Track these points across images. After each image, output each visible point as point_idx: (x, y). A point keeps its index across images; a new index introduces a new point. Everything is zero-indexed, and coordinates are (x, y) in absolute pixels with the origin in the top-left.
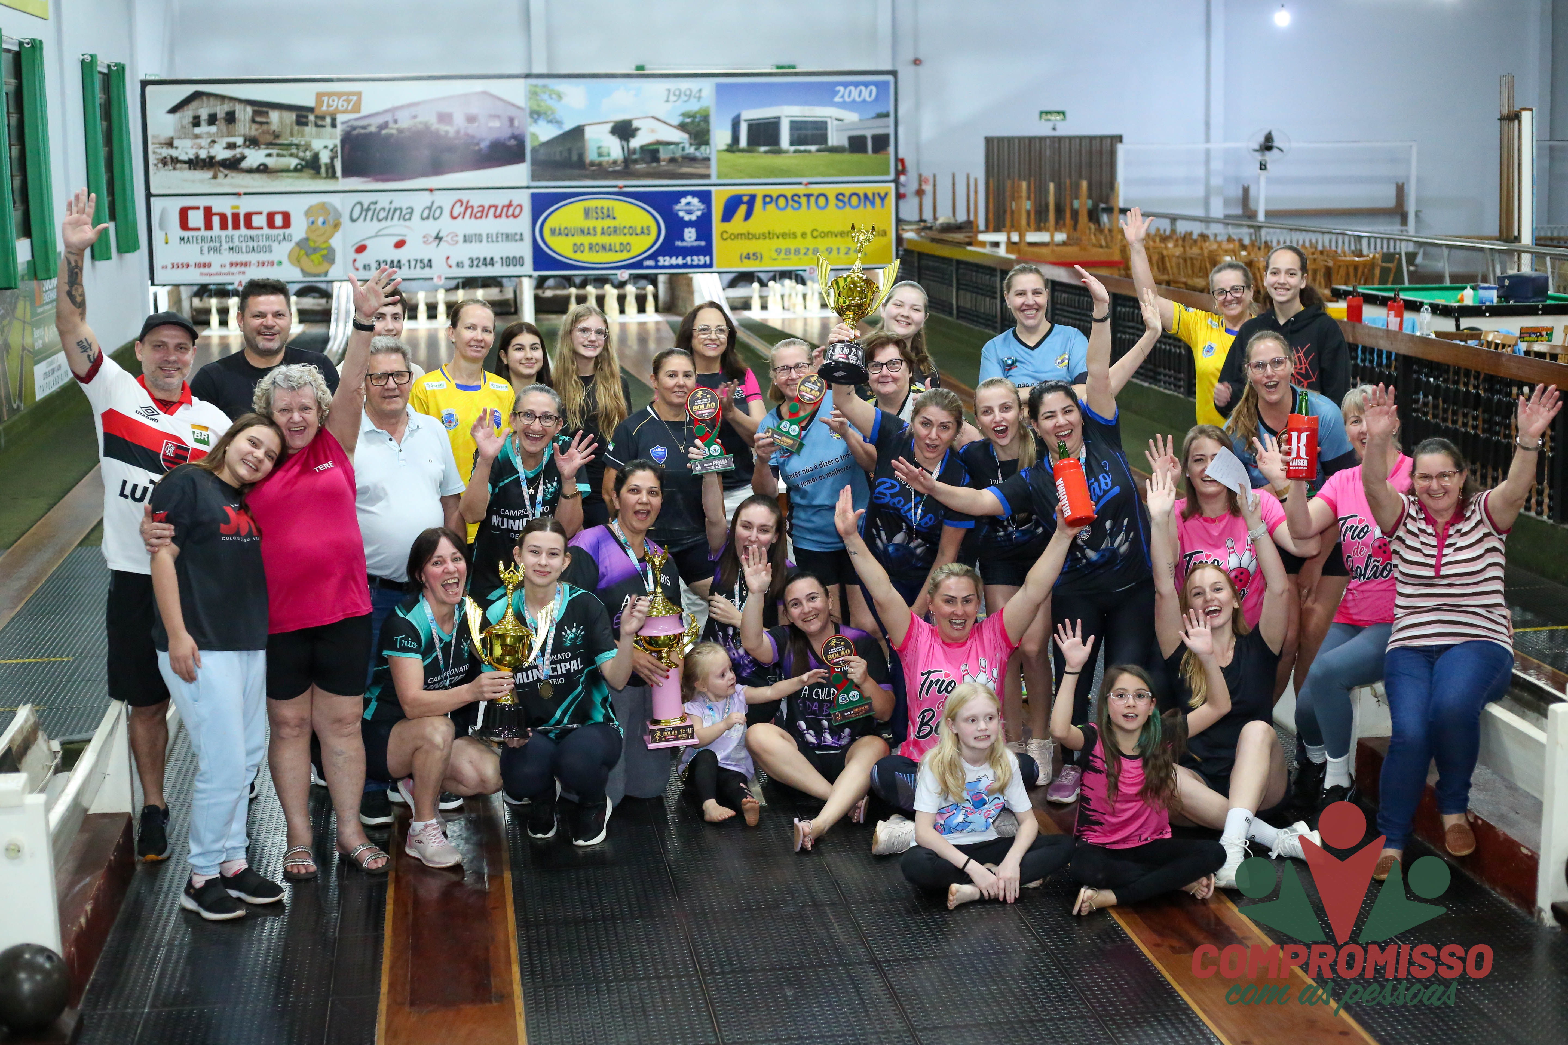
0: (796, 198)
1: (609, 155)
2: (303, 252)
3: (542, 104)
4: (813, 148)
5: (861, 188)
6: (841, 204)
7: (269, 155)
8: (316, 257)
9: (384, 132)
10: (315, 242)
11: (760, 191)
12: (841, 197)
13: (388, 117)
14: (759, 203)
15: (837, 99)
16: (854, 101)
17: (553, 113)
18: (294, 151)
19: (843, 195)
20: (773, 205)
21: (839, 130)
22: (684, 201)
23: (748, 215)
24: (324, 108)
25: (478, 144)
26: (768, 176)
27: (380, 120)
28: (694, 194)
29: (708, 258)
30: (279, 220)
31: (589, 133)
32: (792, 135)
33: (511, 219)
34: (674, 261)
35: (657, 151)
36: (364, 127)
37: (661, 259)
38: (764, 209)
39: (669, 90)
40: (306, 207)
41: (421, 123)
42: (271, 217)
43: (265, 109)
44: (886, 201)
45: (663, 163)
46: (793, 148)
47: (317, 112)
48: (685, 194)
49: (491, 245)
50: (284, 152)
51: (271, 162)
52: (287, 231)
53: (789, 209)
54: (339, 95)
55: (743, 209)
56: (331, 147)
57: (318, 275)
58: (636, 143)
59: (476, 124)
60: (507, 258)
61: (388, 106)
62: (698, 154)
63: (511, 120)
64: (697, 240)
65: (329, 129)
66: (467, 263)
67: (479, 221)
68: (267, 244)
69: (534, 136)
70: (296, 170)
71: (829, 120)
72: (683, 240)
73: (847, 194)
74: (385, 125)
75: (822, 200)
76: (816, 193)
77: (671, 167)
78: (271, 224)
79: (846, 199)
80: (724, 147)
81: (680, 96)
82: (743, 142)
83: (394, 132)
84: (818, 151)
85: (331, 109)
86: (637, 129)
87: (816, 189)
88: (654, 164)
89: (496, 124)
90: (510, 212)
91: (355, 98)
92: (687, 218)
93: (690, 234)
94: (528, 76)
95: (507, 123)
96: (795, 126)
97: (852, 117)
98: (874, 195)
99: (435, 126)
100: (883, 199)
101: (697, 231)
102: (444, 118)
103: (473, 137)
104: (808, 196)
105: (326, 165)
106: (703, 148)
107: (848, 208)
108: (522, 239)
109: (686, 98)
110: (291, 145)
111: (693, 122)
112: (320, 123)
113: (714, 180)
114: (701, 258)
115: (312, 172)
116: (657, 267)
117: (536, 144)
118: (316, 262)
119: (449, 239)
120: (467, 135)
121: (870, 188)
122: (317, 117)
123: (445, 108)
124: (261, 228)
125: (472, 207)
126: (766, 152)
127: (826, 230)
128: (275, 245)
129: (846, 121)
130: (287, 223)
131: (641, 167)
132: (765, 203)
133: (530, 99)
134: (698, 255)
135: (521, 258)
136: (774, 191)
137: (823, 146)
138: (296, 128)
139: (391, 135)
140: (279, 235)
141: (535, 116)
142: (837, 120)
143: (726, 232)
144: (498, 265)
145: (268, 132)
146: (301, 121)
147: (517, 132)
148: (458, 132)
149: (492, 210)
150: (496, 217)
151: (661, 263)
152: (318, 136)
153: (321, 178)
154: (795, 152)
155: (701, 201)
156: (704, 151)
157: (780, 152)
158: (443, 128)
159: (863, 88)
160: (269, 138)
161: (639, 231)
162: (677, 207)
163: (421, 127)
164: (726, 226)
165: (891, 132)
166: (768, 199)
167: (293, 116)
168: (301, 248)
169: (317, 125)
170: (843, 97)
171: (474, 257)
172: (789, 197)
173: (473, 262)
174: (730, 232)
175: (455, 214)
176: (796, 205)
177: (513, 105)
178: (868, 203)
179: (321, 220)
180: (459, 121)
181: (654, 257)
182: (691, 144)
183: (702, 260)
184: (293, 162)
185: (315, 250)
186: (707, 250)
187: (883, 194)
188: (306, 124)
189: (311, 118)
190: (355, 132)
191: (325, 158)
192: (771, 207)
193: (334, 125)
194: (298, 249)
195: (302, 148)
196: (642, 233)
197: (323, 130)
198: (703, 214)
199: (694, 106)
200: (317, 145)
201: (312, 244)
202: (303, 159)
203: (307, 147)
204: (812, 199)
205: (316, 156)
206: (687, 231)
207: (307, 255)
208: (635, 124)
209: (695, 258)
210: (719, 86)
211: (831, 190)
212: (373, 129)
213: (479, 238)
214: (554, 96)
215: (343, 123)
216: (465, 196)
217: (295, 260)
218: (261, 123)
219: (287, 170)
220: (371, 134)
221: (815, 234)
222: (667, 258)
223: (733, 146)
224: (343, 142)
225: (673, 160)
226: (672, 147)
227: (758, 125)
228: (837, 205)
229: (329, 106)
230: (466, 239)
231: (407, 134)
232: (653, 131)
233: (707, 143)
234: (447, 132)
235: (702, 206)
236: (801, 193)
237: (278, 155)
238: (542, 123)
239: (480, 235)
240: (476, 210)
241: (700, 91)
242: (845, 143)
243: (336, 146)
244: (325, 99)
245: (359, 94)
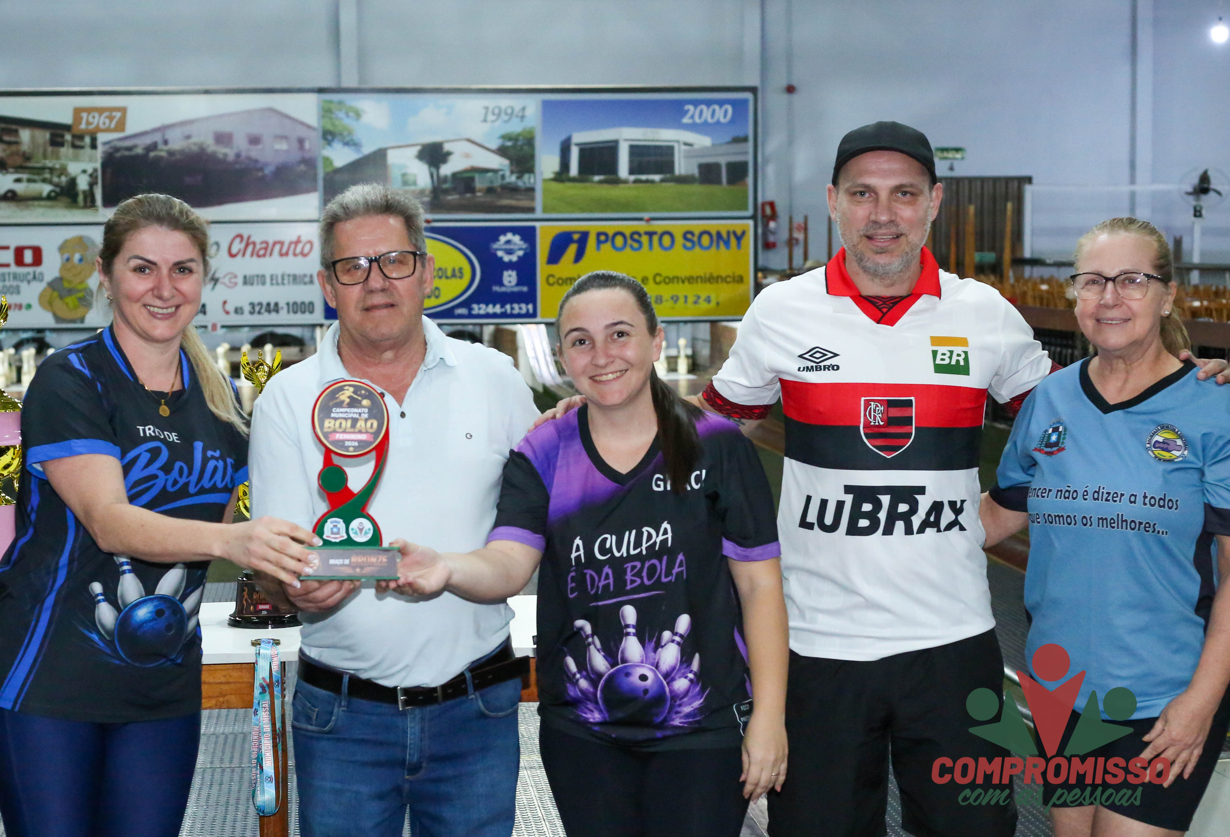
0: (636, 237)
1: (415, 183)
2: (56, 294)
3: (337, 123)
4: (657, 177)
5: (713, 226)
6: (689, 244)
7: (18, 181)
8: (71, 300)
9: (152, 154)
10: (70, 282)
11: (593, 227)
12: (689, 236)
13: (157, 138)
14: (592, 241)
15: (686, 120)
16: (706, 123)
17: (350, 133)
18: (47, 175)
19: (692, 233)
20: (608, 245)
21: (688, 156)
22: (503, 239)
23: (579, 256)
24: (83, 126)
25: (261, 169)
26: (602, 211)
27: (147, 141)
28: (515, 230)
29: (530, 307)
30: (28, 256)
31: (393, 157)
32: (631, 162)
33: (300, 258)
34: (490, 309)
35: (472, 179)
36: (129, 149)
37: (475, 306)
38: (598, 248)
39: (487, 108)
40: (60, 241)
41: (195, 144)
42: (19, 252)
43: (14, 127)
44: (744, 241)
45: (479, 194)
46: (632, 178)
47: (75, 131)
48: (504, 231)
49: (275, 288)
50: (36, 177)
51: (20, 188)
52: (38, 269)
53: (628, 250)
54: (101, 110)
55: (572, 249)
56: (90, 171)
57: (73, 321)
58: (446, 170)
59: (260, 147)
60: (295, 303)
61: (156, 124)
62: (520, 183)
63: (301, 141)
64: (518, 284)
65: (88, 151)
66: (247, 309)
67: (262, 260)
68: (15, 283)
69: (328, 161)
70: (49, 198)
71: (676, 145)
72: (501, 284)
73: (697, 233)
74: (154, 146)
75: (666, 240)
76: (660, 230)
77: (488, 199)
78: (19, 260)
79: (695, 239)
80: (551, 176)
81: (499, 115)
82: (574, 170)
83: (163, 154)
84: (662, 181)
85: (91, 127)
86: (449, 154)
87: (659, 226)
88: (468, 195)
89: (283, 146)
90: (298, 250)
91: (118, 115)
92: (506, 258)
93: (510, 278)
94: (321, 91)
95: (296, 145)
96: (636, 151)
97: (703, 141)
98: (728, 233)
99: (212, 147)
100: (739, 238)
101: (518, 275)
102: (222, 138)
103: (256, 161)
104: (650, 234)
105: (84, 192)
106: (526, 176)
107: (697, 249)
108: (311, 282)
109: (506, 118)
110: (43, 169)
111: (514, 146)
112: (78, 143)
113: (539, 214)
114: (523, 306)
115: (69, 200)
116: (470, 316)
117: (329, 169)
118: (71, 305)
119: (226, 280)
120: (249, 158)
121: (723, 226)
122: (74, 136)
123: (225, 127)
124: (8, 265)
125: (254, 243)
126: (601, 182)
127: (671, 275)
128: (24, 286)
129: (696, 147)
130: (38, 260)
131: (452, 198)
132: (599, 242)
133: (323, 117)
134: (519, 302)
135: (311, 304)
136: (610, 227)
137: (668, 176)
138: (50, 149)
139: (159, 159)
140: (28, 274)
141: (329, 137)
142: (686, 144)
143: (553, 276)
144: (283, 312)
145: (17, 153)
146: (56, 141)
147: (307, 155)
148: (238, 155)
149: (277, 247)
150: (281, 255)
151: (476, 311)
152: (76, 159)
153: (78, 207)
154: (636, 181)
155: (523, 239)
156: (527, 180)
157: (617, 181)
158: (221, 151)
159: (716, 107)
160: (19, 161)
161: (449, 273)
162: (495, 246)
163: (195, 148)
164: (554, 269)
165: (750, 159)
166: (603, 238)
167: (47, 135)
168: (54, 289)
169: (74, 146)
170: (692, 117)
171: (256, 301)
172: (628, 234)
173: (255, 309)
174: (557, 276)
175: (234, 251)
176: (636, 245)
177: (303, 124)
178: (722, 244)
179: (77, 257)
180: (241, 144)
181: (466, 304)
182: (512, 172)
183: (524, 308)
184: (46, 189)
185: (70, 292)
186: (530, 297)
187: (739, 233)
188: (62, 145)
189: (68, 137)
190: (118, 155)
191: (83, 184)
192: (607, 247)
193: (94, 146)
194: (50, 291)
195: (56, 173)
196: (454, 275)
197: (82, 151)
198: (525, 255)
199: (516, 127)
200: (73, 169)
201: (66, 285)
202: (56, 185)
203: (63, 171)
204: (655, 238)
205: (73, 182)
206: (506, 274)
207: (61, 297)
208: (447, 147)
209: (516, 306)
210: (546, 105)
211: (678, 227)
212: (139, 151)
213: (261, 279)
214: (351, 114)
215: (105, 144)
216: (245, 230)
217: (47, 302)
218: (9, 143)
219: (38, 198)
220: (137, 156)
221: (658, 279)
222: (483, 306)
223: (562, 175)
224: (104, 165)
225: (490, 190)
226: (490, 174)
227: (592, 149)
228: (685, 247)
229: (88, 123)
230: (247, 281)
231: (178, 157)
232: (467, 156)
233: (530, 170)
234: (225, 155)
235: (524, 245)
236: (642, 231)
237: (29, 181)
238: (337, 145)
239: (263, 276)
240: (258, 247)
241: (524, 109)
242: (695, 172)
243: (95, 170)
244: (84, 115)
245: (123, 110)
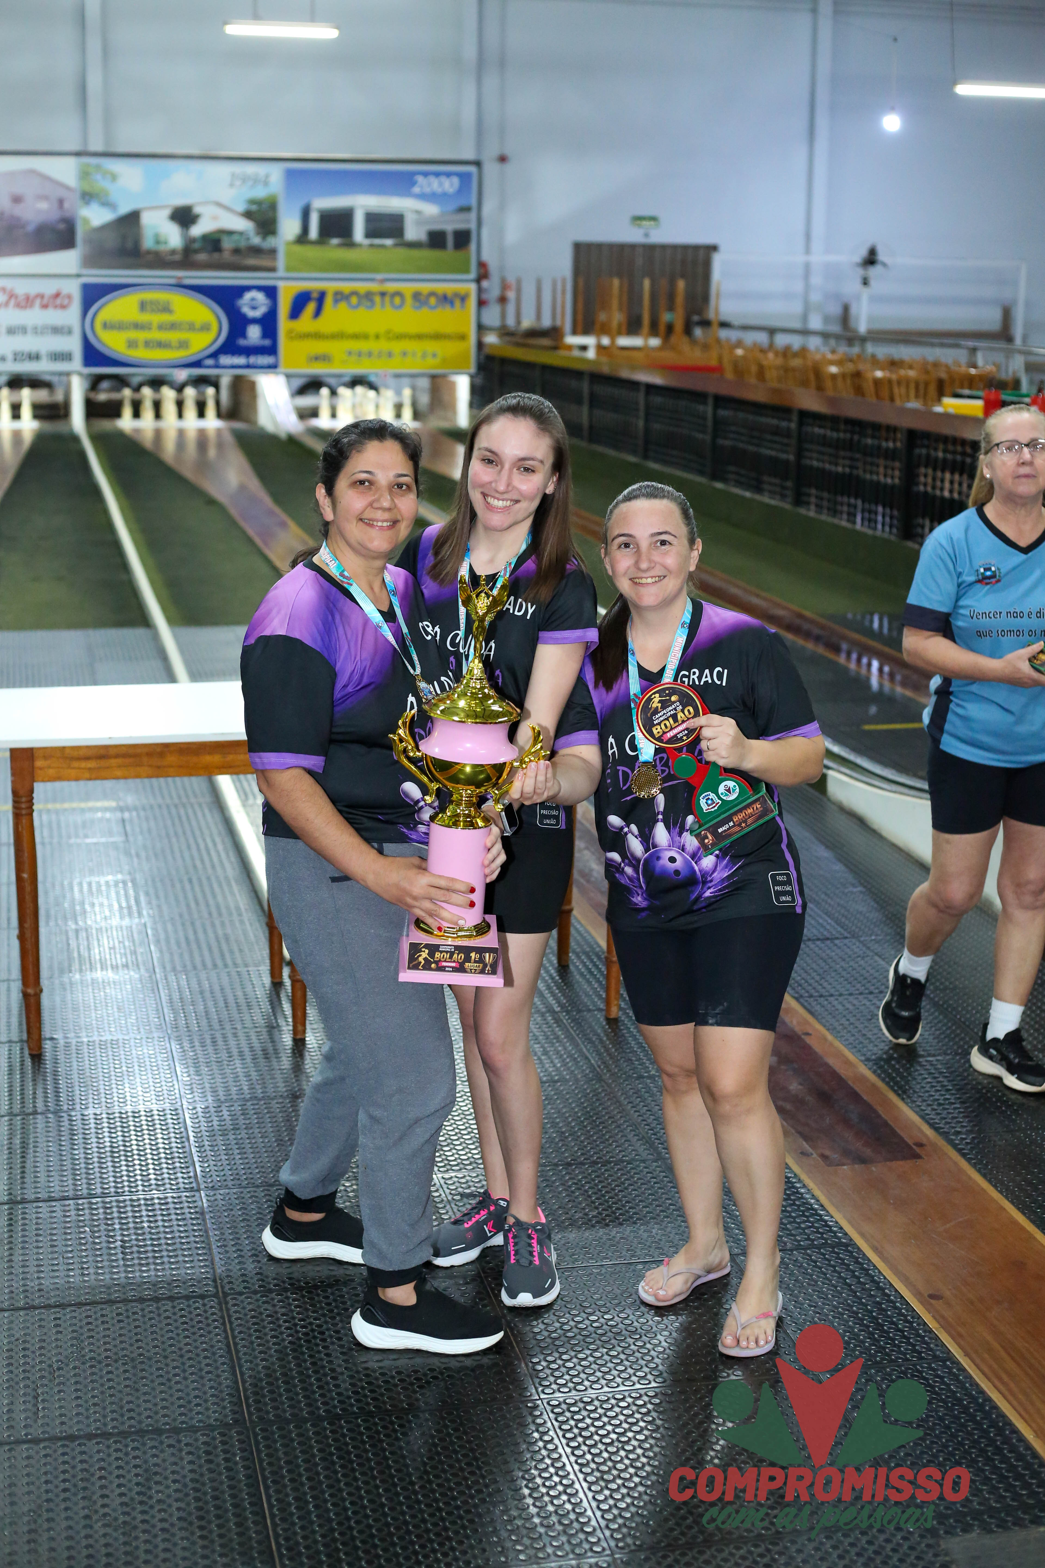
0: (370, 296)
1: (166, 243)
3: (95, 184)
4: (389, 242)
5: (440, 288)
6: (417, 304)
11: (331, 287)
12: (418, 297)
14: (329, 301)
15: (416, 190)
16: (434, 192)
17: (107, 194)
19: (421, 294)
20: (344, 303)
21: (418, 223)
22: (248, 296)
23: (318, 313)
25: (25, 226)
26: (340, 272)
28: (260, 288)
29: (273, 358)
31: (145, 218)
32: (366, 227)
33: (59, 310)
34: (237, 361)
35: (220, 240)
37: (222, 358)
38: (335, 307)
39: (234, 174)
44: (467, 304)
45: (226, 254)
46: (367, 242)
48: (248, 288)
49: (37, 338)
53: (362, 309)
58: (197, 231)
59: (22, 206)
60: (55, 352)
62: (264, 245)
63: (61, 202)
64: (261, 338)
66: (10, 357)
67: (24, 312)
69: (86, 220)
71: (406, 213)
72: (246, 338)
75: (397, 300)
76: (392, 291)
77: (235, 258)
79: (424, 299)
80: (293, 238)
81: (245, 181)
82: (314, 234)
84: (394, 245)
86: (198, 216)
87: (391, 287)
88: (216, 255)
89: (44, 206)
90: (58, 303)
92: (251, 314)
93: (254, 333)
94: (82, 154)
95: (56, 205)
96: (370, 217)
97: (431, 209)
98: (454, 294)
100: (464, 299)
101: (262, 330)
103: (18, 219)
104: (383, 294)
106: (270, 238)
107: (425, 309)
108: (69, 331)
109: (252, 184)
111: (259, 210)
113: (281, 273)
116: (217, 366)
117: (89, 228)
120: (12, 216)
121: (449, 288)
125: (17, 296)
126: (338, 245)
127: (402, 332)
129: (426, 214)
132: (336, 301)
133: (82, 179)
134: (262, 355)
135: (70, 353)
136: (346, 287)
137: (399, 241)
141: (87, 198)
142: (416, 212)
143: (293, 331)
144: (43, 360)
147: (67, 215)
150: (42, 307)
151: (223, 363)
154: (371, 246)
155: (267, 296)
156: (271, 242)
157: (353, 245)
159: (444, 179)
161: (198, 327)
162: (241, 302)
164: (294, 324)
165: (474, 228)
166: (340, 297)
170: (422, 187)
171: (18, 350)
172: (362, 294)
173: (17, 357)
174: (298, 330)
176: (369, 304)
177: (64, 186)
178: (447, 305)
180: (4, 202)
181: (215, 355)
182: (257, 234)
183: (267, 359)
186: (272, 350)
187: (463, 294)
192: (343, 305)
196: (202, 329)
198: (268, 311)
199: (260, 193)
204: (387, 299)
206: (250, 328)
208: (197, 210)
209: (259, 358)
210: (289, 173)
211: (408, 288)
213: (24, 330)
214: (107, 177)
216: (8, 283)
221: (390, 335)
222: (229, 357)
223: (302, 238)
225: (236, 251)
226: (236, 236)
227: (331, 215)
228: (414, 306)
230: (10, 331)
232: (216, 218)
233: (274, 233)
235: (267, 302)
236: (375, 291)
238: (95, 206)
239: (25, 327)
240: (20, 300)
241: (268, 176)
242: (424, 238)
